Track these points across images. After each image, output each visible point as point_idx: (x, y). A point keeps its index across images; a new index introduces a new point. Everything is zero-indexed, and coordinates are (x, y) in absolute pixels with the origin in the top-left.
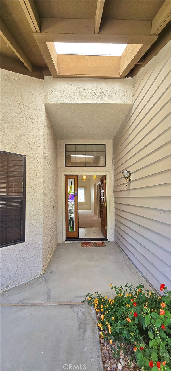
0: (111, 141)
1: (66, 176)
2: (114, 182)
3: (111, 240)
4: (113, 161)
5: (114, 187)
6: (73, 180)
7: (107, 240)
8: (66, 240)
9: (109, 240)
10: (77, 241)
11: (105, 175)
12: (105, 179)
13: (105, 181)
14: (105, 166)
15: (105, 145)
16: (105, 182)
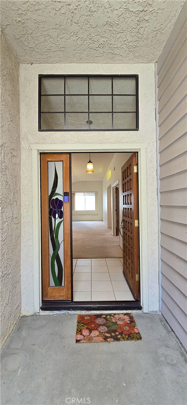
0: (152, 68)
1: (43, 154)
2: (159, 167)
3: (151, 310)
4: (158, 115)
5: (159, 181)
6: (59, 166)
7: (140, 308)
8: (43, 309)
9: (145, 309)
10: (69, 309)
11: (135, 154)
12: (134, 163)
13: (135, 168)
14: (137, 129)
15: (135, 77)
16: (135, 171)
